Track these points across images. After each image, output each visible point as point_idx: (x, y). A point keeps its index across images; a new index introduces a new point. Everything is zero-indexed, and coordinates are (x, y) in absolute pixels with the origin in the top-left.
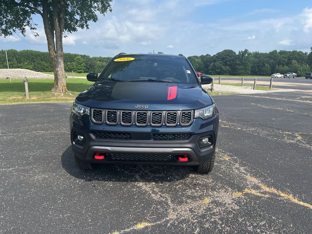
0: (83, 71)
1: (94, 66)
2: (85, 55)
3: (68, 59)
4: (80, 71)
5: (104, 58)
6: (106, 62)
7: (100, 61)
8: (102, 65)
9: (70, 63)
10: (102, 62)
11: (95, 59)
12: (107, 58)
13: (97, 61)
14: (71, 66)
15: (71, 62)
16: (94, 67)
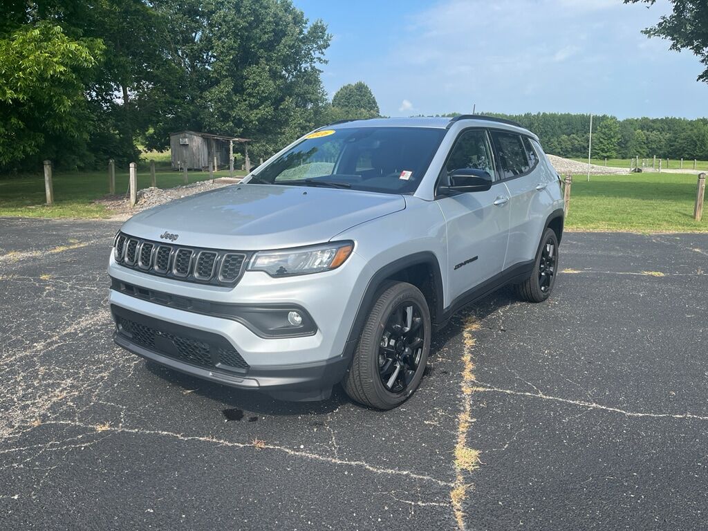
0: (614, 154)
1: (627, 141)
2: (604, 116)
3: (565, 127)
4: (608, 154)
5: (654, 121)
6: (659, 131)
7: (642, 128)
8: (647, 139)
9: (566, 137)
10: (648, 131)
11: (630, 122)
12: (662, 119)
13: (635, 130)
14: (569, 143)
15: (569, 135)
16: (629, 144)
